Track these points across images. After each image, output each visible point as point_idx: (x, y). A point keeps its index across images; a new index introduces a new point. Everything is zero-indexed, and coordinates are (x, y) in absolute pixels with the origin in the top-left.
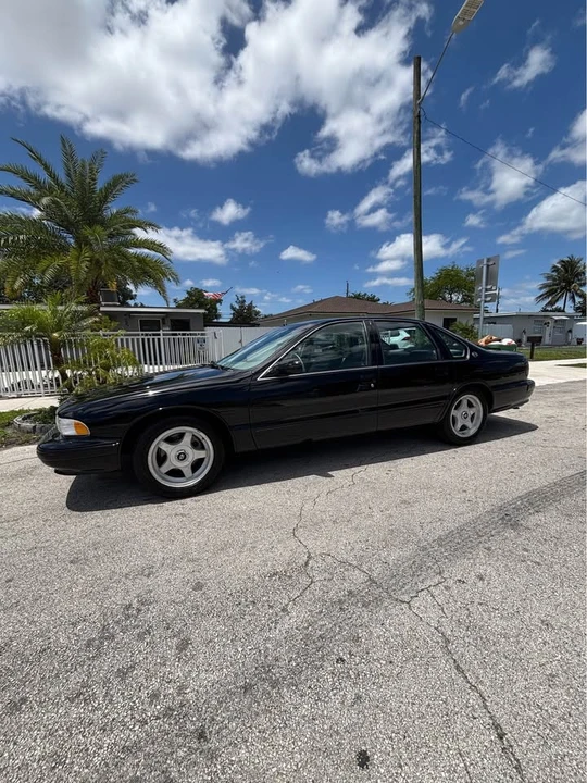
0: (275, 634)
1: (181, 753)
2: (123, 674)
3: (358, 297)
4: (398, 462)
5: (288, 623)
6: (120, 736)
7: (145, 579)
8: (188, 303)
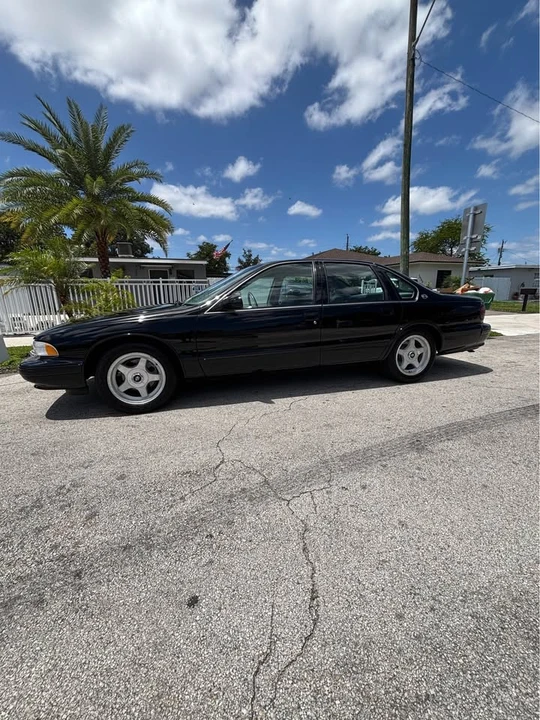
0: (167, 515)
1: (58, 584)
2: (38, 531)
3: (359, 250)
4: (339, 394)
5: (180, 507)
6: (19, 570)
7: (83, 469)
8: (199, 256)
